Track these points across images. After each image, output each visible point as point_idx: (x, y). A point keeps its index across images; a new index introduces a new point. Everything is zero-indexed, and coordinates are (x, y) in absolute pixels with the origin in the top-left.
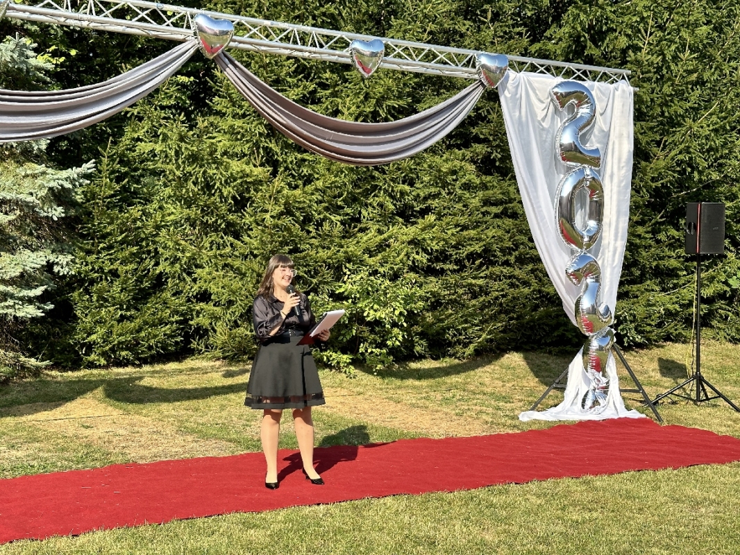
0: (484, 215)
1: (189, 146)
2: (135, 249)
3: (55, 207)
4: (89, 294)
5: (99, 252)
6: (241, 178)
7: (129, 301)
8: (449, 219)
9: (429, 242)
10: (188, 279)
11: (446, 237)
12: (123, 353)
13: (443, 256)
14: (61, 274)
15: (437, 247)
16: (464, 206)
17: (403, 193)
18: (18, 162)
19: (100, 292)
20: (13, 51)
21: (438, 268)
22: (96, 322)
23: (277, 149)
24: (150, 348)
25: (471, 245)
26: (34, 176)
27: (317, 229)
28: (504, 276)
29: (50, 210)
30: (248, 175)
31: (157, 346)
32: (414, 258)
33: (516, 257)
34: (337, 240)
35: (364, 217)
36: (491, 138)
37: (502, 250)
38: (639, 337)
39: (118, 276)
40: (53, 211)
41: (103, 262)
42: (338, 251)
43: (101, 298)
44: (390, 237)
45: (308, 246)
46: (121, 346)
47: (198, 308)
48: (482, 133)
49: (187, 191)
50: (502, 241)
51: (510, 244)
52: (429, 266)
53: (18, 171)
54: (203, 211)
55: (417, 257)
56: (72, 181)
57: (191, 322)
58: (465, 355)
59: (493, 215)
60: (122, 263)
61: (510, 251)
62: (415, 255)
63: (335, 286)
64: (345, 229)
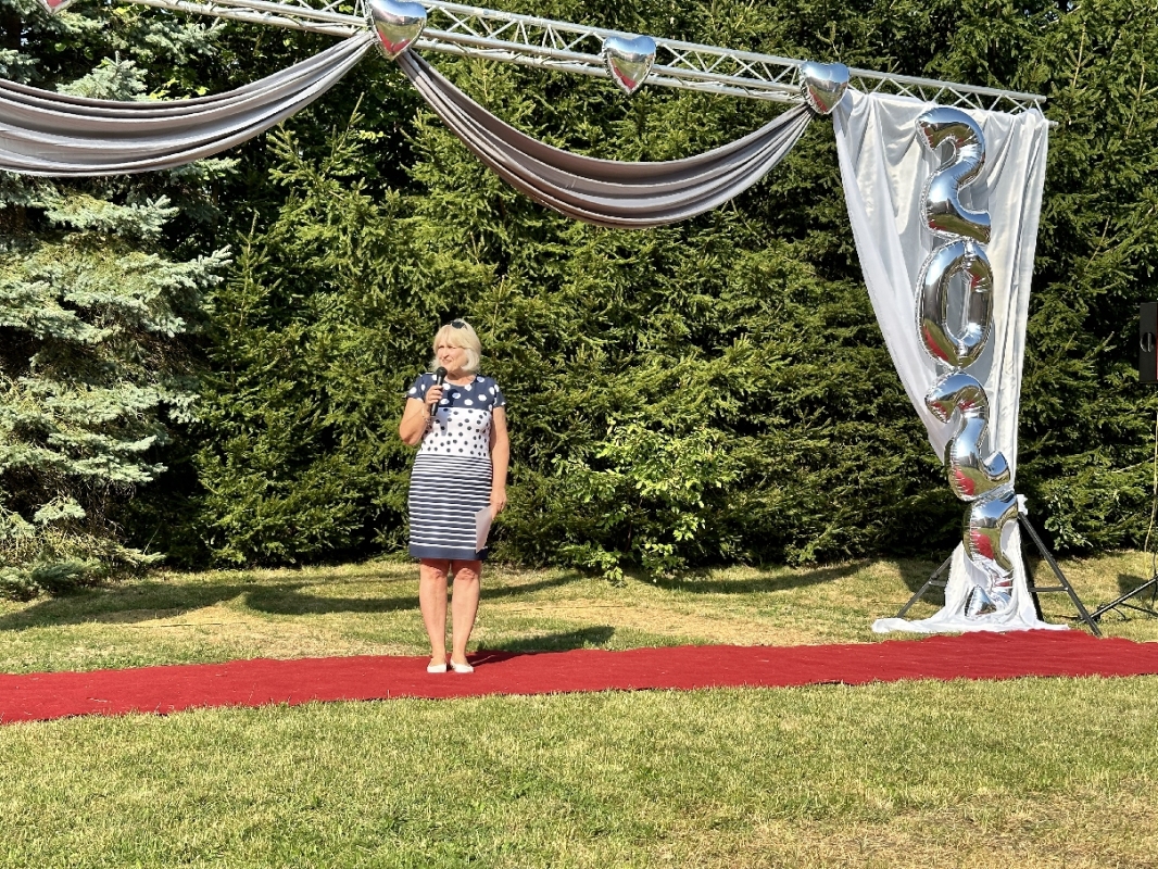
0: (828, 341)
1: (371, 229)
2: (290, 385)
3: (172, 318)
4: (221, 453)
5: (236, 391)
6: (451, 278)
7: (280, 465)
8: (773, 344)
9: (741, 380)
10: (372, 436)
11: (767, 372)
12: (272, 545)
13: (762, 403)
14: (179, 422)
15: (753, 389)
16: (796, 326)
17: (702, 308)
18: (117, 252)
19: (237, 450)
20: (111, 81)
21: (755, 422)
22: (231, 496)
23: (504, 235)
24: (313, 539)
25: (806, 385)
26: (142, 271)
27: (567, 359)
28: (860, 436)
29: (164, 321)
30: (461, 275)
31: (323, 537)
32: (719, 406)
33: (879, 406)
34: (597, 375)
35: (641, 344)
36: (838, 222)
37: (856, 396)
38: (1079, 536)
39: (264, 426)
40: (169, 323)
41: (243, 405)
42: (600, 392)
43: (239, 459)
44: (680, 373)
45: (552, 384)
46: (268, 533)
47: (386, 480)
48: (824, 215)
49: (370, 299)
50: (856, 382)
51: (869, 386)
52: (742, 419)
53: (118, 262)
54: (393, 330)
55: (722, 403)
56: (197, 279)
58: (800, 560)
59: (841, 340)
60: (271, 406)
61: (868, 397)
62: (720, 401)
63: (595, 448)
64: (609, 359)
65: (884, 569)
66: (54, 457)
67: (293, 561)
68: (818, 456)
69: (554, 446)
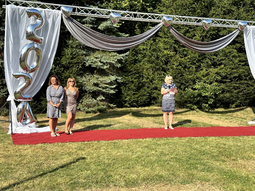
0: (239, 65)
1: (153, 47)
2: (138, 75)
4: (126, 87)
5: (128, 76)
6: (167, 55)
7: (136, 89)
8: (228, 66)
9: (221, 73)
10: (151, 84)
11: (227, 72)
12: (134, 104)
13: (226, 77)
14: (119, 82)
15: (224, 75)
16: (233, 62)
17: (214, 59)
18: (109, 52)
19: (128, 87)
20: (110, 23)
21: (224, 81)
22: (127, 95)
23: (177, 47)
24: (141, 102)
25: (234, 74)
26: (114, 56)
27: (188, 70)
28: (245, 83)
30: (169, 55)
31: (143, 102)
32: (217, 78)
33: (249, 77)
34: (194, 73)
35: (202, 66)
36: (242, 42)
37: (244, 76)
39: (134, 82)
40: (118, 65)
41: (130, 79)
42: (194, 76)
43: (129, 88)
44: (210, 72)
45: (185, 74)
46: (134, 101)
47: (154, 92)
48: (239, 40)
49: (152, 59)
50: (244, 73)
51: (247, 74)
52: (221, 80)
53: (109, 54)
54: (156, 64)
55: (218, 77)
56: (123, 57)
57: (152, 96)
58: (232, 107)
59: (242, 65)
60: (134, 79)
61: (247, 76)
62: (217, 77)
63: (193, 86)
64: (196, 70)
65: (249, 109)
66: (100, 89)
67: (138, 106)
68: (236, 87)
69: (186, 86)
